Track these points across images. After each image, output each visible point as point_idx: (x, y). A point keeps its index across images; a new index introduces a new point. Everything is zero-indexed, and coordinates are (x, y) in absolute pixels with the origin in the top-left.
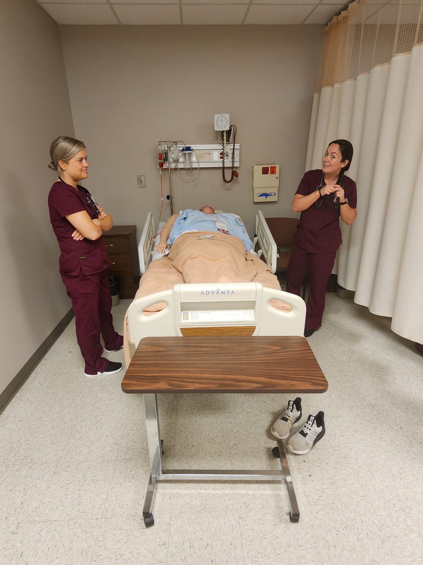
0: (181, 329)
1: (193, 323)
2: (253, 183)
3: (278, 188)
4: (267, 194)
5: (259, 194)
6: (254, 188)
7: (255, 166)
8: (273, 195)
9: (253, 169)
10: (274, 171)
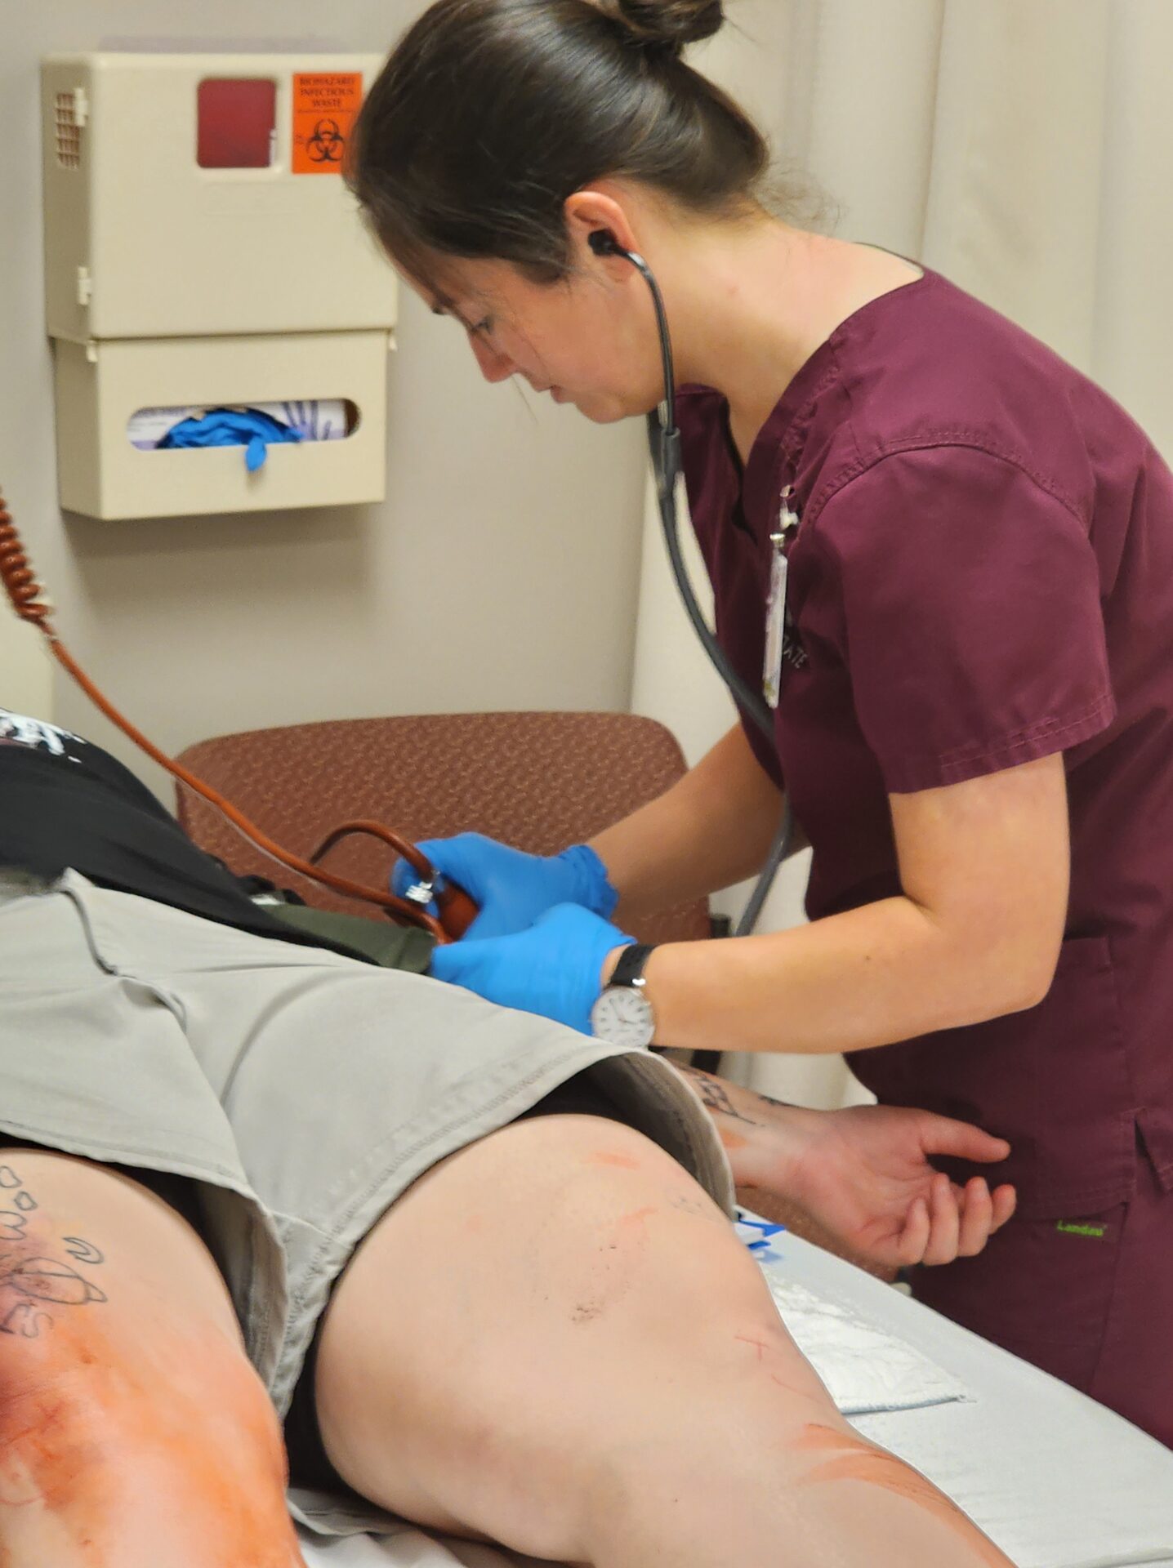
2: (90, 275)
3: (388, 344)
4: (254, 413)
5: (159, 419)
6: (99, 340)
7: (104, 63)
8: (328, 424)
9: (89, 96)
10: (336, 136)
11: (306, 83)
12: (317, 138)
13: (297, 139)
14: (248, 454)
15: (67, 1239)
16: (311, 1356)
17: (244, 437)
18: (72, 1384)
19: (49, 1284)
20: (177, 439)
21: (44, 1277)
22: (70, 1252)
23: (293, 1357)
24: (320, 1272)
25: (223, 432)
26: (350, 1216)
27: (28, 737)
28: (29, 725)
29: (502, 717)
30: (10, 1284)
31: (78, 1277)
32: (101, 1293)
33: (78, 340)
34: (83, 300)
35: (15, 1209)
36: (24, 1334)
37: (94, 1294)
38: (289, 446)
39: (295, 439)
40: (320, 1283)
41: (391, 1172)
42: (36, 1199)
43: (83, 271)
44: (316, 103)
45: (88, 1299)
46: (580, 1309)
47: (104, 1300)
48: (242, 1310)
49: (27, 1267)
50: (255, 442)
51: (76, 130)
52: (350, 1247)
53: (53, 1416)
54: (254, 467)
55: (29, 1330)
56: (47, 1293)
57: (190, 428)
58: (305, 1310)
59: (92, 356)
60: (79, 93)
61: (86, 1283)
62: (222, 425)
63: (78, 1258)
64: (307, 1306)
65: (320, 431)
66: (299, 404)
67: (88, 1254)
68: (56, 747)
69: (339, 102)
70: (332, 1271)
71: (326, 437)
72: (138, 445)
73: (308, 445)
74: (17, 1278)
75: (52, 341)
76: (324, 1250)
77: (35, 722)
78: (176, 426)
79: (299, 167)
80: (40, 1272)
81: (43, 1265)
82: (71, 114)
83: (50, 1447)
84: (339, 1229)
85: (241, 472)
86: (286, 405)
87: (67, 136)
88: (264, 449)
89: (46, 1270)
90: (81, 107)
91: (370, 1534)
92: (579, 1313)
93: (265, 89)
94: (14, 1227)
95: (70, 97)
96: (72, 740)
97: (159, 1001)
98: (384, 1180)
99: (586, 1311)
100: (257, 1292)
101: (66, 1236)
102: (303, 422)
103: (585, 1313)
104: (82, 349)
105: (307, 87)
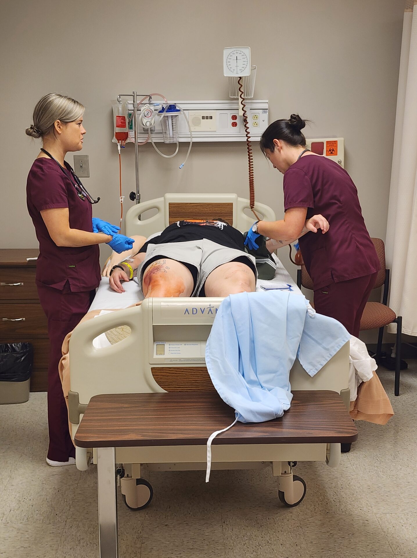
0: (152, 369)
1: (171, 359)
10: (333, 150)
12: (330, 150)
13: (327, 151)
69: (334, 145)
97: (200, 249)
105: (328, 143)
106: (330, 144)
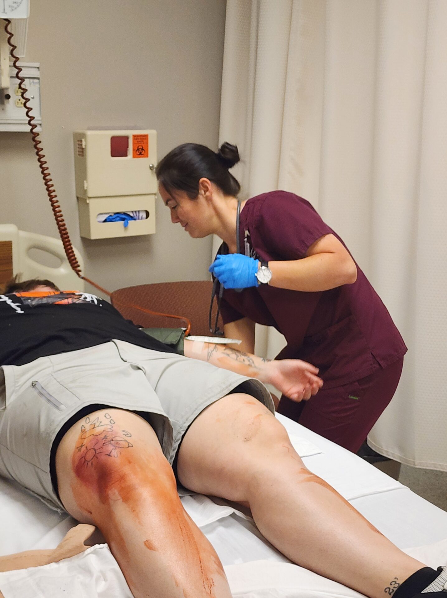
2: (87, 182)
3: (155, 197)
4: (125, 214)
5: (104, 215)
6: (89, 198)
7: (89, 133)
8: (142, 216)
9: (85, 141)
10: (142, 149)
11: (135, 137)
12: (138, 149)
13: (134, 150)
14: (124, 223)
15: (123, 431)
16: (177, 453)
17: (123, 219)
18: (127, 470)
19: (119, 443)
20: (108, 220)
21: (118, 442)
22: (124, 434)
23: (173, 453)
24: (180, 433)
25: (118, 218)
26: (187, 420)
27: (89, 299)
28: (89, 296)
29: (184, 282)
30: (110, 444)
31: (126, 441)
32: (132, 445)
33: (84, 197)
34: (85, 188)
35: (110, 424)
36: (114, 456)
37: (130, 445)
38: (134, 221)
39: (135, 220)
40: (180, 436)
41: (197, 409)
42: (115, 421)
43: (85, 182)
44: (138, 142)
45: (129, 446)
46: (245, 439)
47: (132, 446)
48: (161, 443)
49: (114, 439)
50: (126, 221)
51: (83, 149)
52: (187, 427)
53: (123, 478)
54: (126, 226)
55: (116, 456)
56: (119, 446)
57: (111, 218)
58: (176, 442)
59: (88, 201)
60: (83, 140)
61: (128, 442)
62: (118, 217)
63: (126, 436)
64: (177, 441)
65: (140, 218)
66: (136, 212)
67: (128, 434)
68: (96, 302)
69: (143, 141)
70: (183, 433)
71: (142, 219)
72: (99, 222)
73: (137, 221)
74: (112, 442)
75: (78, 198)
76: (181, 428)
77: (90, 295)
78: (108, 217)
79: (134, 157)
80: (117, 440)
81: (118, 438)
82: (82, 145)
83: (123, 486)
84: (184, 423)
85: (123, 227)
86: (132, 212)
87: (80, 150)
88: (128, 223)
89: (118, 440)
90: (84, 143)
91: (190, 495)
92: (246, 440)
93: (127, 138)
94: (110, 429)
95: (81, 141)
96: (99, 300)
97: (139, 368)
98: (195, 411)
99: (247, 439)
100: (165, 439)
101: (122, 430)
102: (136, 216)
103: (247, 440)
104: (86, 200)
105: (136, 138)
106: (138, 139)
